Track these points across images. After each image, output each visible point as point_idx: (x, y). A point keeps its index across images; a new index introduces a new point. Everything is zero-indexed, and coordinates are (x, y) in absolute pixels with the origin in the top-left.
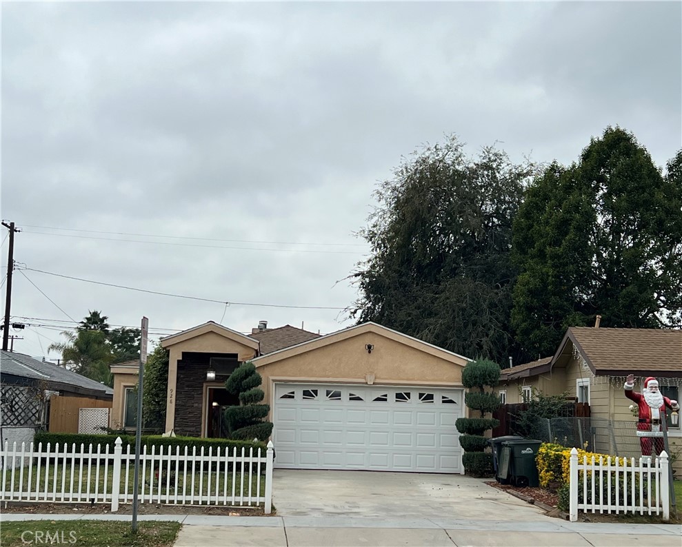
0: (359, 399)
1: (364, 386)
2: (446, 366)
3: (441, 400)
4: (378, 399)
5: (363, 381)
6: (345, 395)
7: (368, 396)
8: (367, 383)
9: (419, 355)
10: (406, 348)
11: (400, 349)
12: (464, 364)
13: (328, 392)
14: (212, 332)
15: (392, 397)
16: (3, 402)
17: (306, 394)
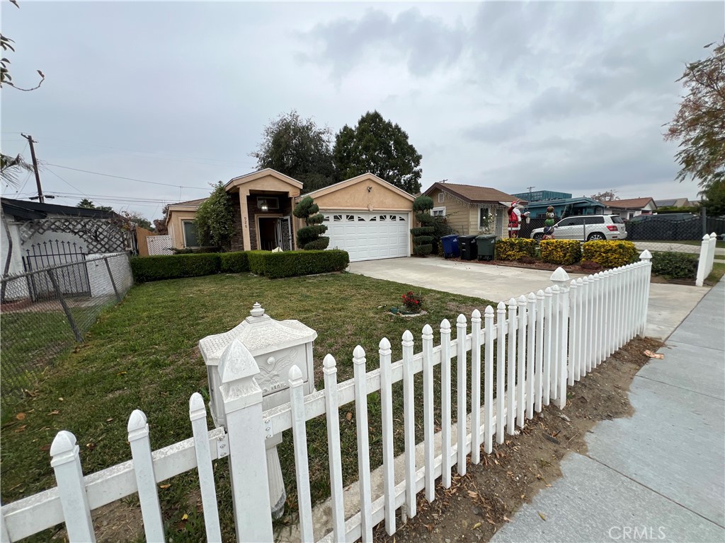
0: (363, 220)
1: (368, 212)
2: (403, 200)
3: (399, 219)
4: (372, 220)
5: (367, 209)
6: (356, 218)
7: (367, 218)
8: (369, 210)
9: (391, 194)
10: (386, 190)
11: (383, 189)
12: (413, 200)
13: (347, 216)
14: (270, 175)
15: (378, 218)
16: (85, 233)
17: (336, 218)
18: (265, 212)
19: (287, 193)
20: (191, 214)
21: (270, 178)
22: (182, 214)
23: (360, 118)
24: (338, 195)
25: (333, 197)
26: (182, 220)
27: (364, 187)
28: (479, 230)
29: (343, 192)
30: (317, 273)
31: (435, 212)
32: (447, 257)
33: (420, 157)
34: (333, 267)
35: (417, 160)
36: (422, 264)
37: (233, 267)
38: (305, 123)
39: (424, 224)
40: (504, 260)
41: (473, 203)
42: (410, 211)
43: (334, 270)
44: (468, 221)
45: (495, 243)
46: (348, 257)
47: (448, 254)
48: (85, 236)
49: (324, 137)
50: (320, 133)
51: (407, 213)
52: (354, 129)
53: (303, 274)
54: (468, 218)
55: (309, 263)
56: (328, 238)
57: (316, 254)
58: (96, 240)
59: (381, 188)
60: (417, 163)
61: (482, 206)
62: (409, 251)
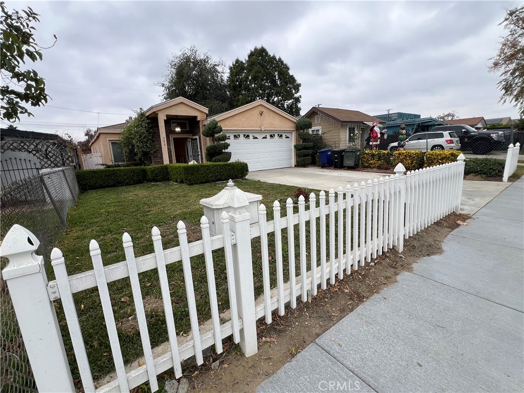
0: (256, 138)
1: (261, 132)
2: (288, 121)
3: (285, 137)
4: (264, 138)
5: (259, 129)
6: (251, 137)
7: (260, 136)
8: (261, 130)
9: (279, 117)
10: (274, 113)
11: (272, 114)
12: (295, 121)
13: (244, 135)
14: (182, 103)
15: (268, 137)
16: (37, 152)
17: (235, 136)
18: (178, 133)
19: (196, 117)
20: (116, 136)
21: (182, 105)
22: (109, 135)
23: (249, 52)
24: (236, 118)
25: (233, 120)
26: (109, 140)
27: (256, 112)
28: (348, 145)
29: (240, 116)
30: (224, 180)
31: (313, 131)
32: (323, 166)
33: (299, 85)
34: (236, 175)
35: (297, 87)
36: (304, 172)
37: (157, 177)
38: (202, 57)
39: (305, 140)
40: (367, 167)
41: (343, 123)
42: (294, 130)
43: (237, 178)
44: (339, 138)
45: (360, 154)
46: (247, 167)
47: (324, 164)
48: (37, 155)
49: (219, 69)
50: (215, 65)
51: (291, 132)
52: (244, 62)
53: (214, 181)
54: (339, 135)
55: (218, 172)
56: (230, 153)
57: (223, 165)
58: (47, 158)
59: (271, 112)
60: (297, 90)
61: (349, 125)
62: (293, 163)
